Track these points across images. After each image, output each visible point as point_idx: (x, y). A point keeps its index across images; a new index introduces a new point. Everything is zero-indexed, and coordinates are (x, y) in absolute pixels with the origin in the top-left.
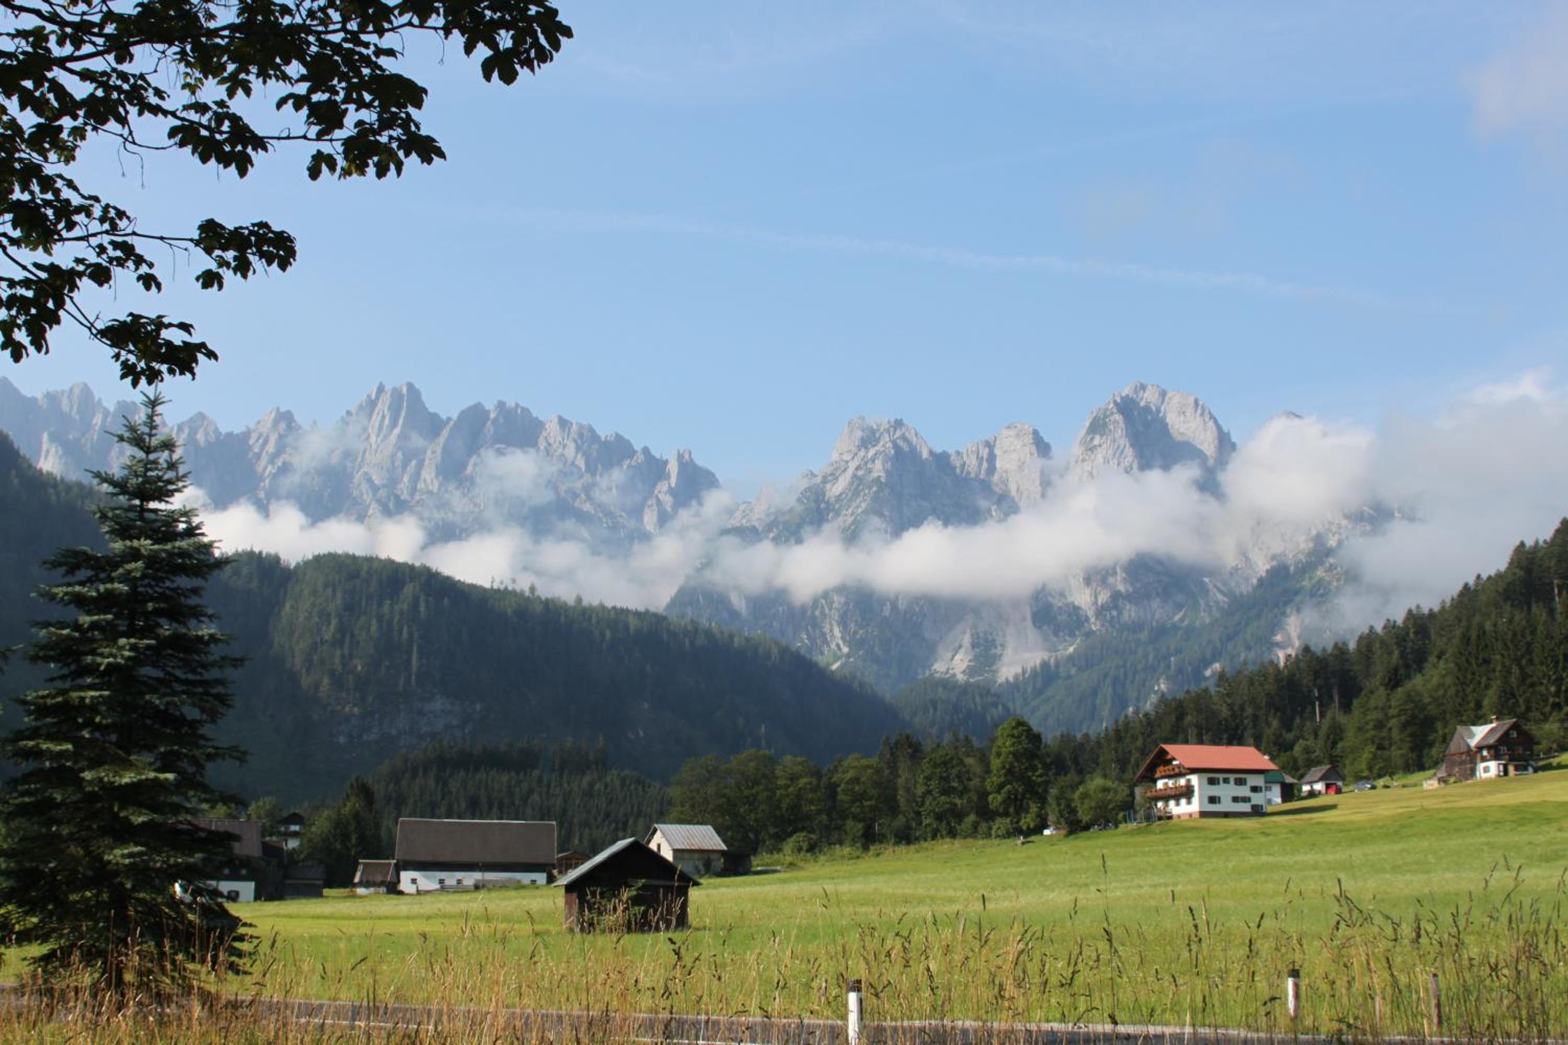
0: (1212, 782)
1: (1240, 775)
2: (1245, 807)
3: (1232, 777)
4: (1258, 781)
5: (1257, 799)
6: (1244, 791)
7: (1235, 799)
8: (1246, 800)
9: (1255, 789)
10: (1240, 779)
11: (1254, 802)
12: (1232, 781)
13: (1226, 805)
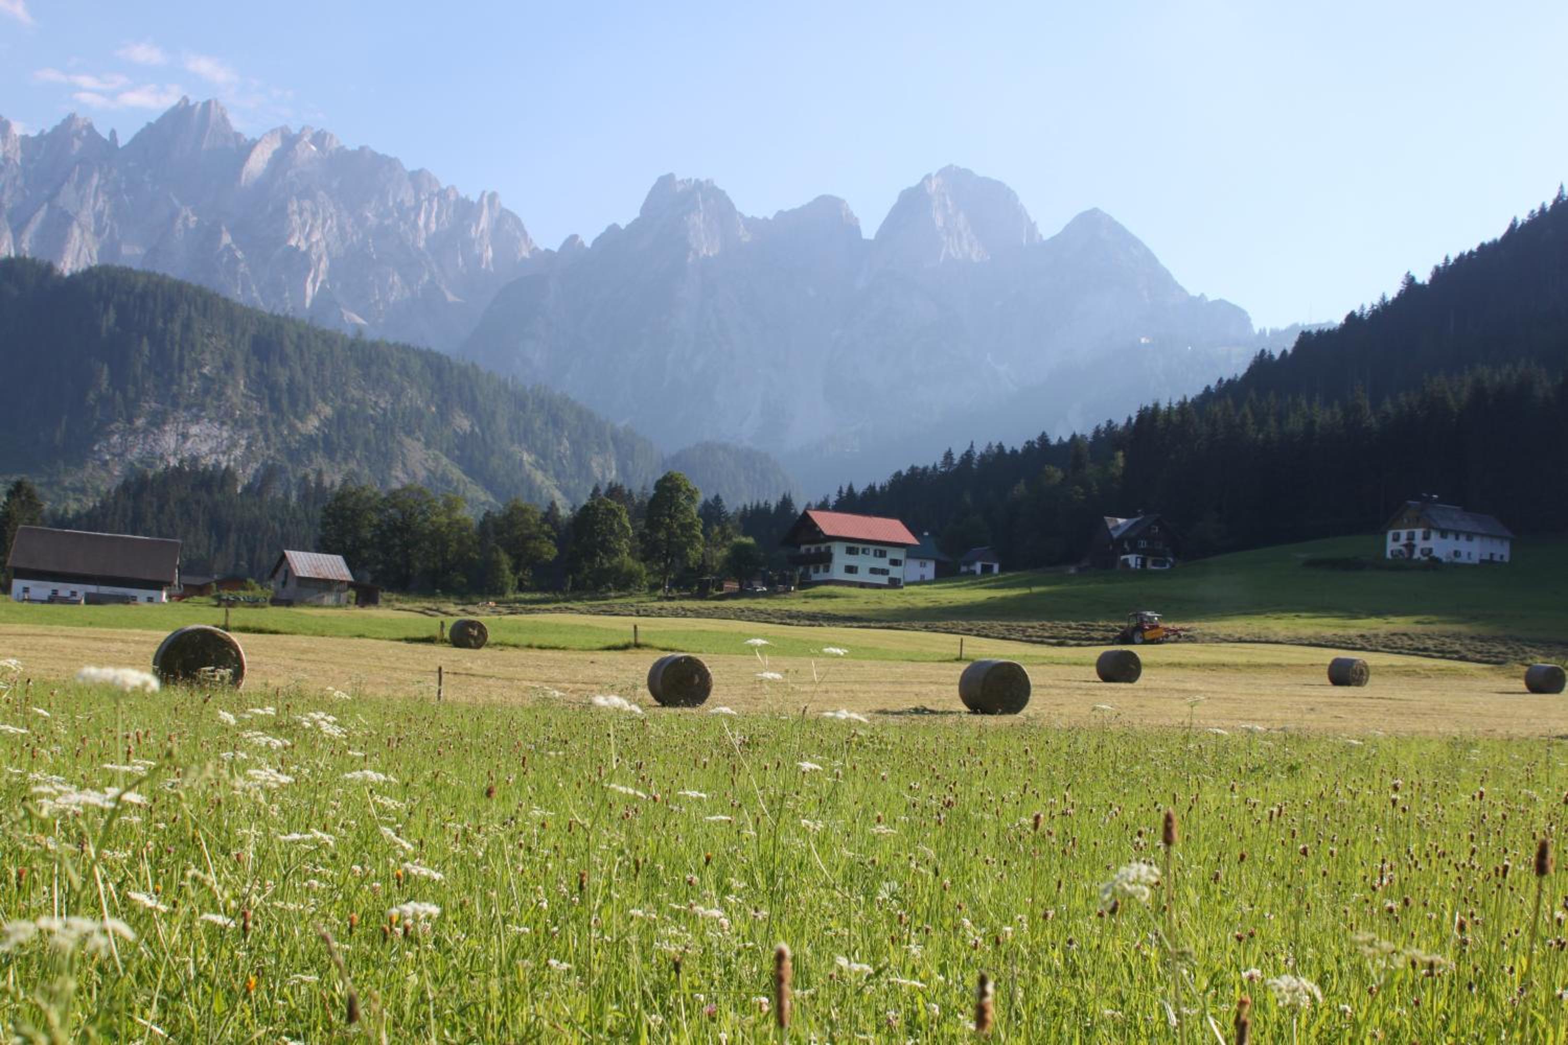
0: (851, 551)
1: (881, 547)
2: (883, 580)
3: (872, 548)
4: (899, 554)
5: (895, 572)
6: (883, 563)
7: (873, 571)
8: (884, 572)
9: (895, 562)
10: (881, 551)
11: (892, 575)
12: (872, 553)
13: (863, 576)
